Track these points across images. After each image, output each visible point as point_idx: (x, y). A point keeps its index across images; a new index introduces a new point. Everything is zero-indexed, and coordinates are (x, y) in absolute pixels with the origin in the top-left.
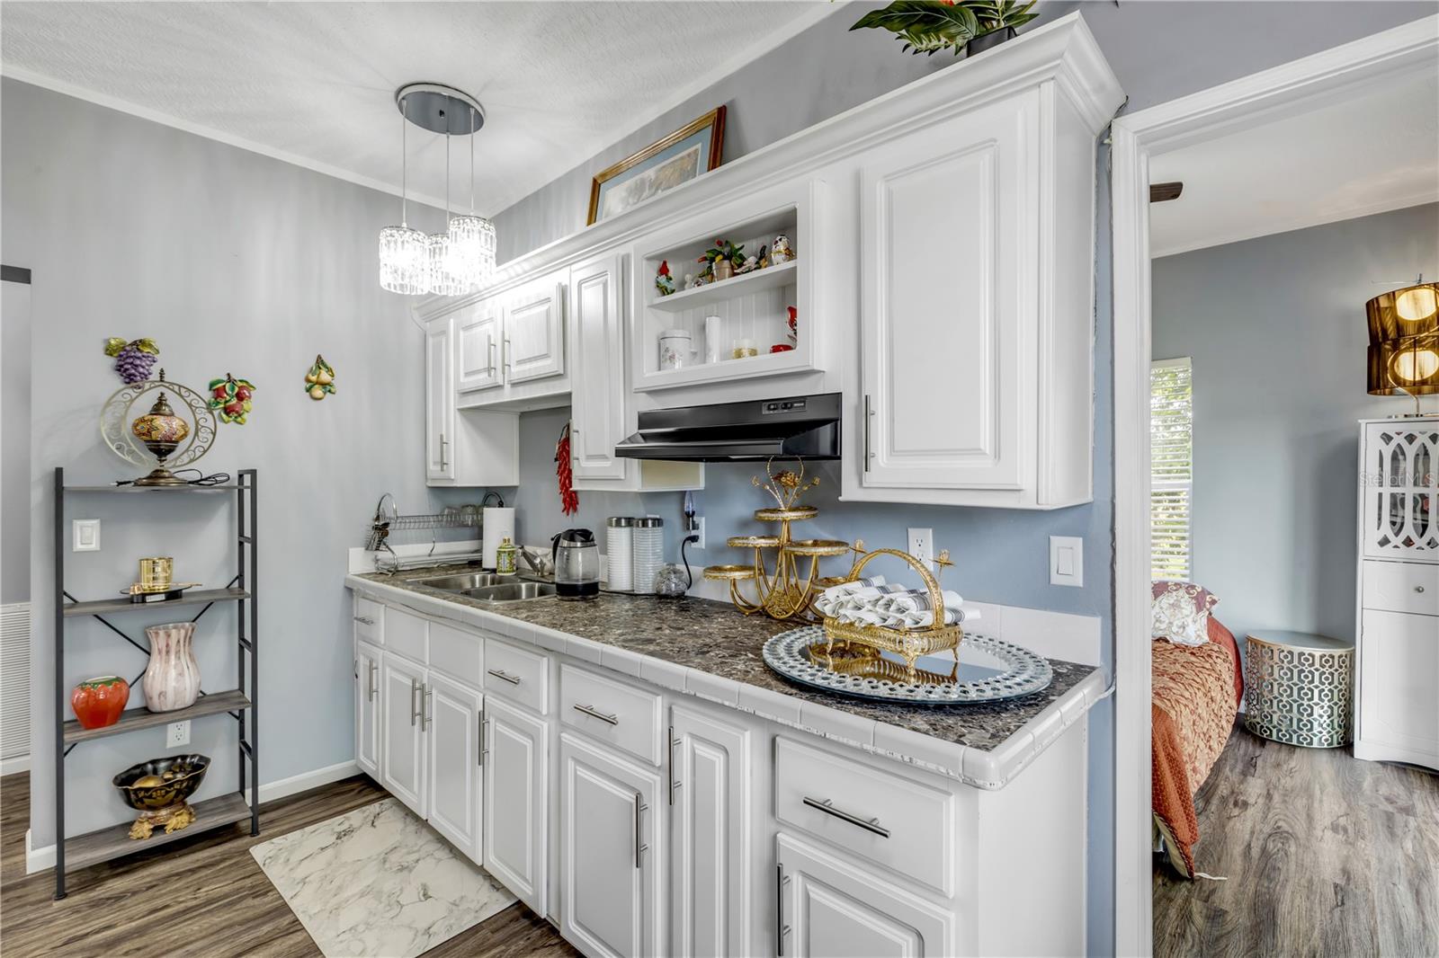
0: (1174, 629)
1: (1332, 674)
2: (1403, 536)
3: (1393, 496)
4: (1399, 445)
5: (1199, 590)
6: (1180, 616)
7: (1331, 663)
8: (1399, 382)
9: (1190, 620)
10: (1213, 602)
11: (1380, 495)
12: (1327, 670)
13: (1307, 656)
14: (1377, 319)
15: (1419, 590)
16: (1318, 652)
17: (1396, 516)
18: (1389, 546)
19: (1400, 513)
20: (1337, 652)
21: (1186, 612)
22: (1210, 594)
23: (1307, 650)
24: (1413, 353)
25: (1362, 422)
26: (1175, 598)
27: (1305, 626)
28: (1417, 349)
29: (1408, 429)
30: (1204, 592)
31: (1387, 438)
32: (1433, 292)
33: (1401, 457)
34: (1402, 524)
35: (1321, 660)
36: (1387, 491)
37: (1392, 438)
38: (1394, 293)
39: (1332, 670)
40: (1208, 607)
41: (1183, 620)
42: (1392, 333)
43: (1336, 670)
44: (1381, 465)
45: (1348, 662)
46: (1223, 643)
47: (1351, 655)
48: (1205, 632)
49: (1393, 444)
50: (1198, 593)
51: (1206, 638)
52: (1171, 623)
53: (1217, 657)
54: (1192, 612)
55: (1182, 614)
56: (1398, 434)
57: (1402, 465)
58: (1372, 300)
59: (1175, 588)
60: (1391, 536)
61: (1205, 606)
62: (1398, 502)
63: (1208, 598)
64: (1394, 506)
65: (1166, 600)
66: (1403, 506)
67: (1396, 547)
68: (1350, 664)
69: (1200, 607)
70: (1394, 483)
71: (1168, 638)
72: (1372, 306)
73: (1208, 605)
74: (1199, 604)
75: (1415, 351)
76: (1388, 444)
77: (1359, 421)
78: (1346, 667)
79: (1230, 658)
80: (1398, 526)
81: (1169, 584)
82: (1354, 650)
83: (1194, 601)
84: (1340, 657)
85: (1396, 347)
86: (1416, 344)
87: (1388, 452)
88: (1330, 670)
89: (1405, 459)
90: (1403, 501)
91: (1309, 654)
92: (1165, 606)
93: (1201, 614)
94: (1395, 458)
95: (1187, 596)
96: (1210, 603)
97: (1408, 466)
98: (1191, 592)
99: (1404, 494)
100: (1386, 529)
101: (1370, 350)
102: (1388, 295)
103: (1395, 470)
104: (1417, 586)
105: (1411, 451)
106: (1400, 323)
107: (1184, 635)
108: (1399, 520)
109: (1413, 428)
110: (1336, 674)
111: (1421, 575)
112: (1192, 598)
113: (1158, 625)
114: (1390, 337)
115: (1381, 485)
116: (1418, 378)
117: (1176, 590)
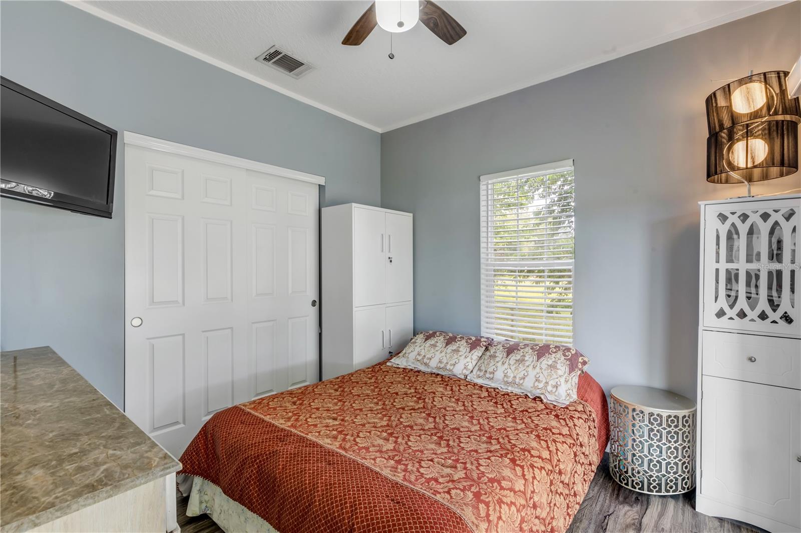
0: (549, 388)
1: (677, 434)
2: (737, 309)
3: (728, 272)
4: (733, 225)
5: (573, 352)
6: (555, 376)
7: (676, 423)
8: (732, 167)
9: (562, 380)
10: (584, 363)
11: (717, 270)
12: (673, 429)
13: (655, 416)
14: (715, 114)
15: (752, 360)
16: (665, 413)
17: (731, 290)
18: (725, 318)
19: (734, 287)
20: (681, 413)
21: (560, 372)
22: (582, 355)
23: (656, 411)
24: (745, 141)
25: (702, 204)
26: (554, 359)
27: (659, 382)
28: (749, 138)
29: (740, 209)
30: (578, 355)
31: (723, 218)
32: (763, 86)
33: (735, 236)
34: (737, 297)
35: (667, 421)
36: (723, 266)
37: (728, 218)
38: (729, 85)
39: (676, 430)
40: (580, 367)
41: (557, 380)
42: (727, 123)
43: (681, 430)
44: (718, 244)
45: (690, 422)
46: (590, 400)
47: (693, 415)
48: (575, 390)
49: (728, 223)
50: (572, 354)
51: (575, 397)
52: (547, 383)
53: (579, 418)
54: (565, 372)
55: (557, 374)
56: (733, 213)
57: (736, 244)
58: (711, 96)
59: (555, 350)
60: (727, 309)
61: (577, 366)
62: (732, 277)
63: (580, 360)
64: (729, 281)
65: (546, 361)
66: (737, 281)
67: (731, 318)
68: (691, 422)
69: (572, 369)
70: (730, 260)
71: (542, 397)
72: (711, 101)
73: (580, 366)
74: (572, 365)
75: (747, 140)
76: (723, 224)
77: (699, 203)
78: (689, 426)
79: (594, 415)
80: (732, 299)
81: (551, 346)
82: (696, 410)
83: (568, 363)
84: (684, 417)
85: (731, 138)
86: (749, 134)
87: (724, 229)
88: (675, 430)
89: (739, 238)
90: (737, 276)
91: (658, 415)
92: (544, 366)
93: (573, 374)
94: (730, 237)
95: (563, 358)
96: (581, 363)
97: (741, 243)
98: (567, 354)
99: (738, 270)
100: (723, 303)
101: (709, 140)
102: (724, 88)
103: (730, 248)
104: (750, 356)
105: (743, 229)
106: (735, 114)
107: (557, 393)
108: (733, 294)
109: (747, 208)
110: (680, 433)
111: (755, 345)
112: (567, 360)
113: (537, 384)
114: (725, 127)
115: (718, 261)
116: (750, 165)
117: (555, 352)
